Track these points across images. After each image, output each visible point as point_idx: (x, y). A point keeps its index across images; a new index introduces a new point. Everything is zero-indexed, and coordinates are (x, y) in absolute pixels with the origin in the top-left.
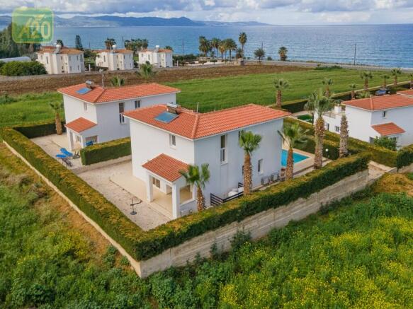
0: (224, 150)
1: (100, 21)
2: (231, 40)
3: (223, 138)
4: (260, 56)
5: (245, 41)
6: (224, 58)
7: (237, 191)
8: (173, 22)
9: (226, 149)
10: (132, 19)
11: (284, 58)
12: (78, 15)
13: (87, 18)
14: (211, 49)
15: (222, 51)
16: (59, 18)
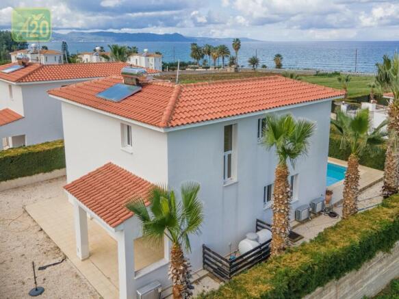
0: (230, 156)
1: (95, 36)
2: (224, 46)
3: (229, 130)
4: (254, 64)
5: (239, 48)
6: (217, 65)
7: (257, 240)
8: (166, 37)
9: (234, 153)
10: (126, 35)
11: (279, 66)
12: (74, 31)
13: (83, 34)
14: (203, 56)
15: (215, 58)
16: (55, 34)
